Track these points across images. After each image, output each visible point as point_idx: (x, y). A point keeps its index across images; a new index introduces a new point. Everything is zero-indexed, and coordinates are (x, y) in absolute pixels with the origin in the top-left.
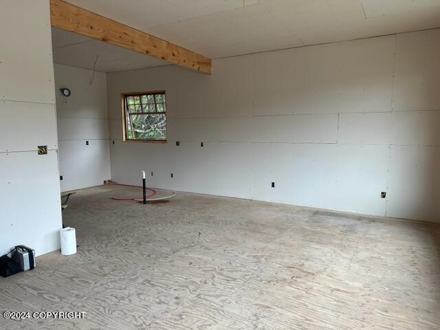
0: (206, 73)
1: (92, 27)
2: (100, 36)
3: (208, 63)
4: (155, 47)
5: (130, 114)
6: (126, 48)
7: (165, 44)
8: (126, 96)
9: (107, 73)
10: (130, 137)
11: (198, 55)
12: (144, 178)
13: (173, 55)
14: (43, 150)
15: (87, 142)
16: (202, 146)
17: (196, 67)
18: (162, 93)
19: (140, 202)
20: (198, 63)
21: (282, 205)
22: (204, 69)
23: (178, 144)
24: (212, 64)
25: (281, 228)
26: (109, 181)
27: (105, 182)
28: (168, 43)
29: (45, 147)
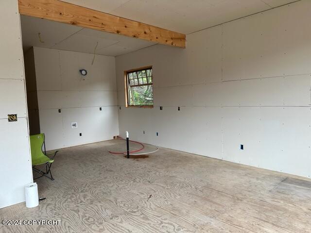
0: (181, 47)
1: (61, 14)
2: (69, 21)
3: (183, 38)
4: (126, 27)
5: (131, 87)
6: (97, 30)
7: (136, 25)
8: (128, 73)
9: (115, 57)
10: (131, 103)
11: (171, 32)
12: (128, 137)
13: (145, 33)
15: (100, 108)
16: (179, 110)
17: (169, 42)
18: (150, 68)
19: (126, 157)
20: (172, 39)
22: (178, 44)
23: (161, 108)
24: (186, 39)
26: (118, 136)
27: (114, 137)
28: (140, 23)
29: (16, 115)
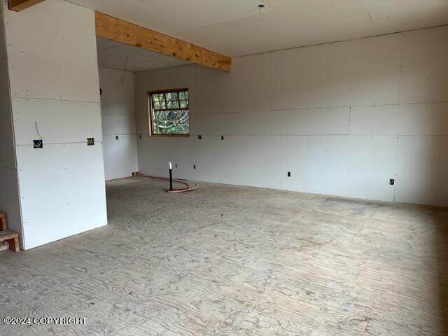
0: (225, 71)
1: (128, 35)
2: (134, 43)
3: (227, 62)
4: (180, 49)
5: (156, 111)
7: (189, 46)
8: (151, 94)
9: (134, 72)
10: (155, 132)
11: (218, 55)
12: (171, 168)
13: (197, 56)
14: (91, 142)
15: (117, 137)
16: (222, 139)
17: (217, 65)
18: (186, 90)
20: (219, 62)
21: (298, 193)
22: (224, 68)
23: (200, 138)
24: (232, 62)
25: (295, 211)
26: (137, 173)
27: (133, 174)
28: (192, 46)
29: (93, 139)
